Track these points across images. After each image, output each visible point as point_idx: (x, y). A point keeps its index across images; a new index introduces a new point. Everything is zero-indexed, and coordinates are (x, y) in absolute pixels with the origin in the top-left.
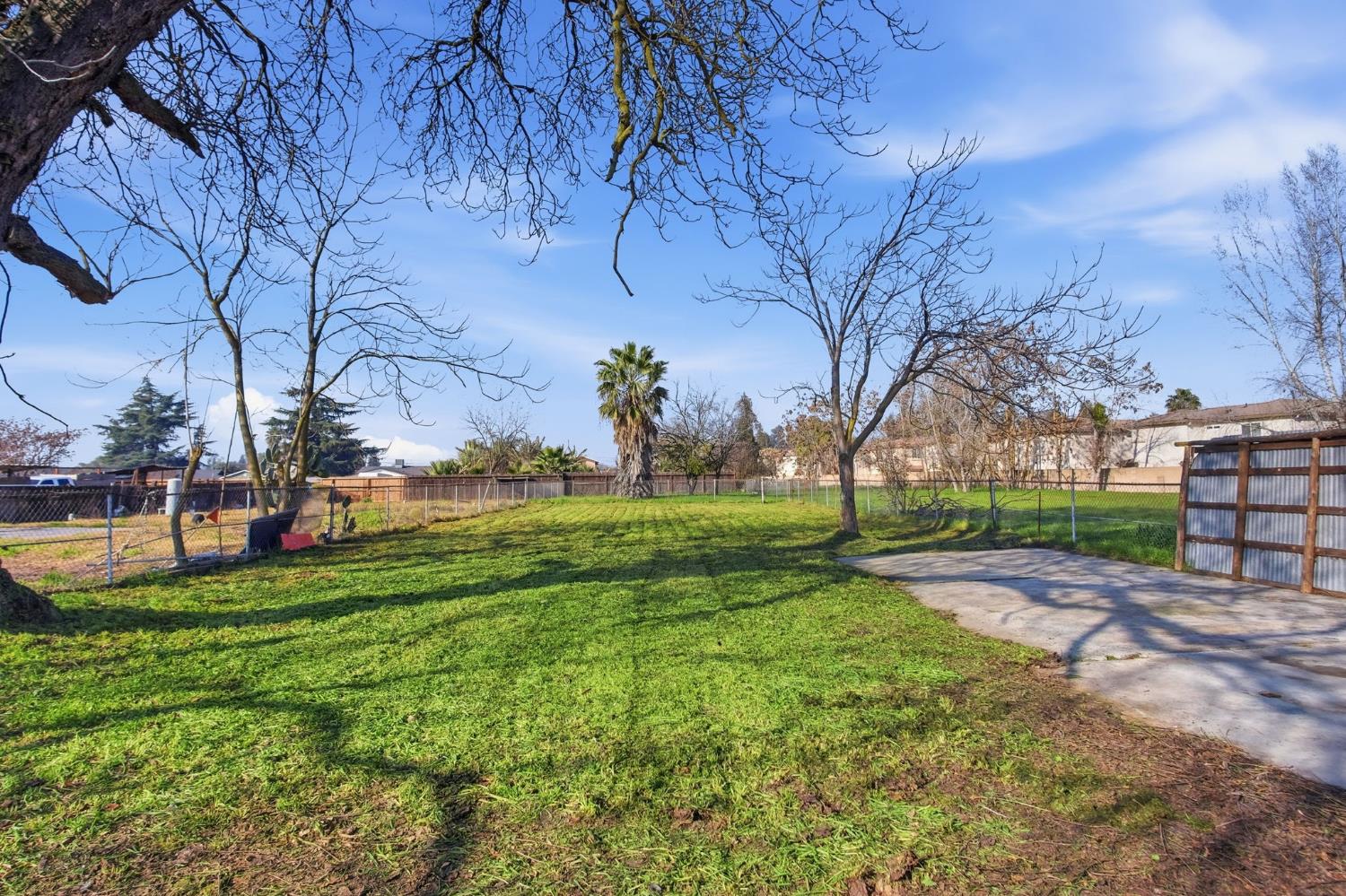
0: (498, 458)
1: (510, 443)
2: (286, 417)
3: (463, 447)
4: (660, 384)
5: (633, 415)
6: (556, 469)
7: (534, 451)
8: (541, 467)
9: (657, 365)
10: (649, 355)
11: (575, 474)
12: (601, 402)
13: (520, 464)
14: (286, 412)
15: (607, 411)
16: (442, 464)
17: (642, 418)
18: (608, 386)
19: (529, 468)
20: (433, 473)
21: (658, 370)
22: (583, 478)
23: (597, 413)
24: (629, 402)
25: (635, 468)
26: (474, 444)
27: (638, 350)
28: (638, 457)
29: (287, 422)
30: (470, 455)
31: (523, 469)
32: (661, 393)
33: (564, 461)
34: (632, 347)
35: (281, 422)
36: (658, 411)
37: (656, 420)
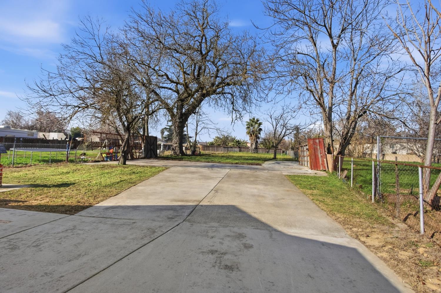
0: (224, 142)
1: (227, 138)
2: (169, 127)
3: (215, 138)
4: (260, 127)
5: (254, 134)
6: (237, 146)
7: (233, 140)
8: (234, 144)
9: (260, 123)
10: (258, 121)
11: (242, 147)
12: (246, 131)
13: (229, 144)
14: (169, 126)
15: (248, 133)
16: (211, 143)
17: (256, 135)
18: (248, 128)
19: (231, 145)
20: (208, 145)
21: (260, 124)
22: (244, 148)
23: (246, 133)
24: (253, 131)
25: (254, 146)
26: (218, 138)
27: (256, 119)
28: (254, 144)
29: (169, 129)
30: (217, 140)
31: (230, 145)
32: (261, 130)
33: (239, 144)
34: (254, 119)
35: (167, 128)
36: (260, 133)
37: (259, 135)
